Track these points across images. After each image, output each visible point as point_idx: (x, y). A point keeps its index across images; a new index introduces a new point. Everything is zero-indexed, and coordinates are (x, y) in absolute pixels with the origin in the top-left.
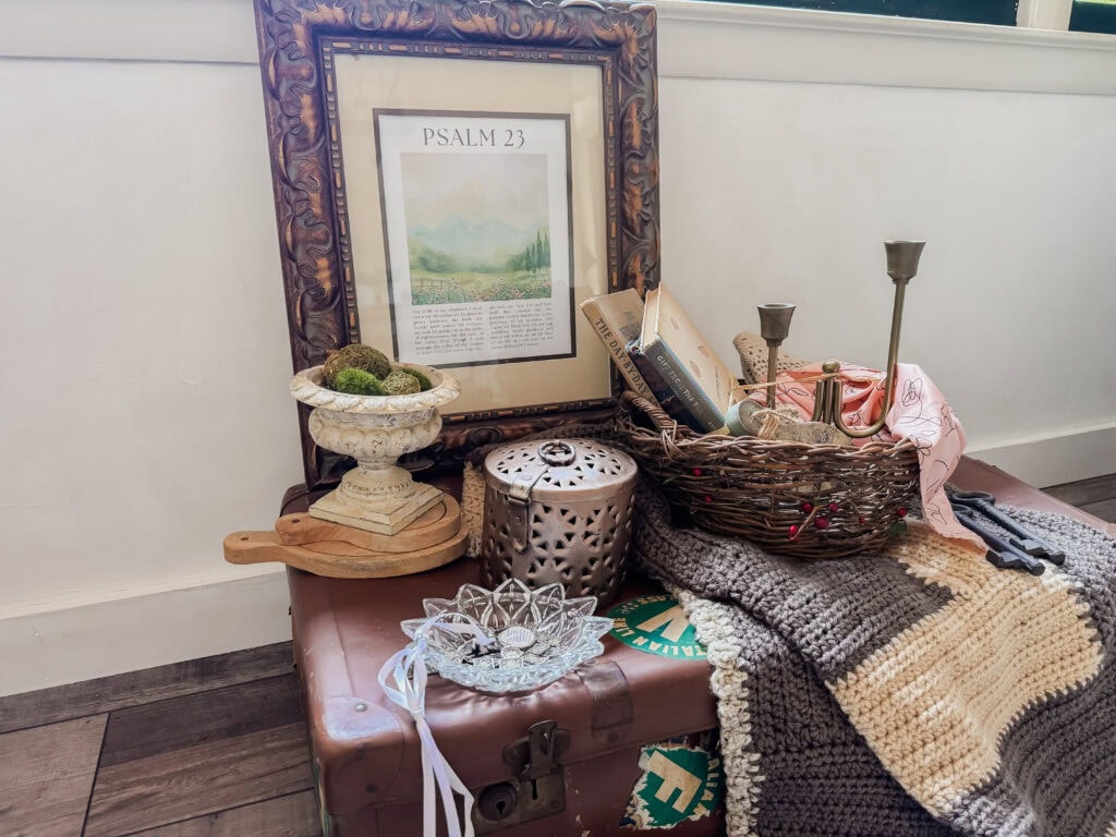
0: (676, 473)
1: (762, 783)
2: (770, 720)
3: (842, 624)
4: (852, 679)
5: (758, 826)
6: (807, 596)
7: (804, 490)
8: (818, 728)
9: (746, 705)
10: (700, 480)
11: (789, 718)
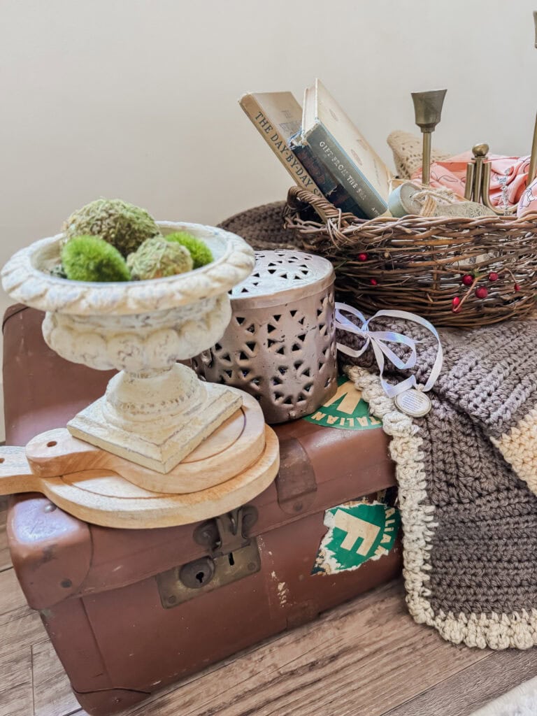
0: (342, 261)
1: (436, 528)
2: (443, 477)
3: (504, 385)
4: (516, 433)
5: (431, 558)
6: (470, 364)
7: (464, 263)
8: (487, 478)
9: (422, 466)
10: (366, 265)
11: (461, 474)
